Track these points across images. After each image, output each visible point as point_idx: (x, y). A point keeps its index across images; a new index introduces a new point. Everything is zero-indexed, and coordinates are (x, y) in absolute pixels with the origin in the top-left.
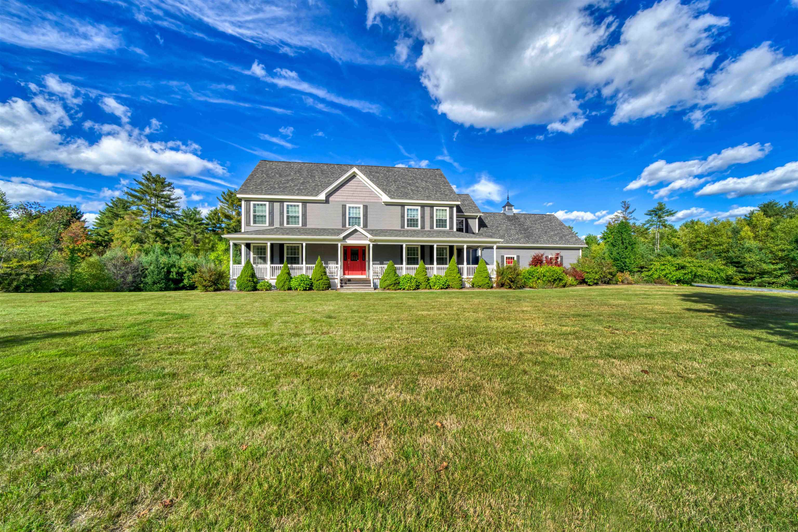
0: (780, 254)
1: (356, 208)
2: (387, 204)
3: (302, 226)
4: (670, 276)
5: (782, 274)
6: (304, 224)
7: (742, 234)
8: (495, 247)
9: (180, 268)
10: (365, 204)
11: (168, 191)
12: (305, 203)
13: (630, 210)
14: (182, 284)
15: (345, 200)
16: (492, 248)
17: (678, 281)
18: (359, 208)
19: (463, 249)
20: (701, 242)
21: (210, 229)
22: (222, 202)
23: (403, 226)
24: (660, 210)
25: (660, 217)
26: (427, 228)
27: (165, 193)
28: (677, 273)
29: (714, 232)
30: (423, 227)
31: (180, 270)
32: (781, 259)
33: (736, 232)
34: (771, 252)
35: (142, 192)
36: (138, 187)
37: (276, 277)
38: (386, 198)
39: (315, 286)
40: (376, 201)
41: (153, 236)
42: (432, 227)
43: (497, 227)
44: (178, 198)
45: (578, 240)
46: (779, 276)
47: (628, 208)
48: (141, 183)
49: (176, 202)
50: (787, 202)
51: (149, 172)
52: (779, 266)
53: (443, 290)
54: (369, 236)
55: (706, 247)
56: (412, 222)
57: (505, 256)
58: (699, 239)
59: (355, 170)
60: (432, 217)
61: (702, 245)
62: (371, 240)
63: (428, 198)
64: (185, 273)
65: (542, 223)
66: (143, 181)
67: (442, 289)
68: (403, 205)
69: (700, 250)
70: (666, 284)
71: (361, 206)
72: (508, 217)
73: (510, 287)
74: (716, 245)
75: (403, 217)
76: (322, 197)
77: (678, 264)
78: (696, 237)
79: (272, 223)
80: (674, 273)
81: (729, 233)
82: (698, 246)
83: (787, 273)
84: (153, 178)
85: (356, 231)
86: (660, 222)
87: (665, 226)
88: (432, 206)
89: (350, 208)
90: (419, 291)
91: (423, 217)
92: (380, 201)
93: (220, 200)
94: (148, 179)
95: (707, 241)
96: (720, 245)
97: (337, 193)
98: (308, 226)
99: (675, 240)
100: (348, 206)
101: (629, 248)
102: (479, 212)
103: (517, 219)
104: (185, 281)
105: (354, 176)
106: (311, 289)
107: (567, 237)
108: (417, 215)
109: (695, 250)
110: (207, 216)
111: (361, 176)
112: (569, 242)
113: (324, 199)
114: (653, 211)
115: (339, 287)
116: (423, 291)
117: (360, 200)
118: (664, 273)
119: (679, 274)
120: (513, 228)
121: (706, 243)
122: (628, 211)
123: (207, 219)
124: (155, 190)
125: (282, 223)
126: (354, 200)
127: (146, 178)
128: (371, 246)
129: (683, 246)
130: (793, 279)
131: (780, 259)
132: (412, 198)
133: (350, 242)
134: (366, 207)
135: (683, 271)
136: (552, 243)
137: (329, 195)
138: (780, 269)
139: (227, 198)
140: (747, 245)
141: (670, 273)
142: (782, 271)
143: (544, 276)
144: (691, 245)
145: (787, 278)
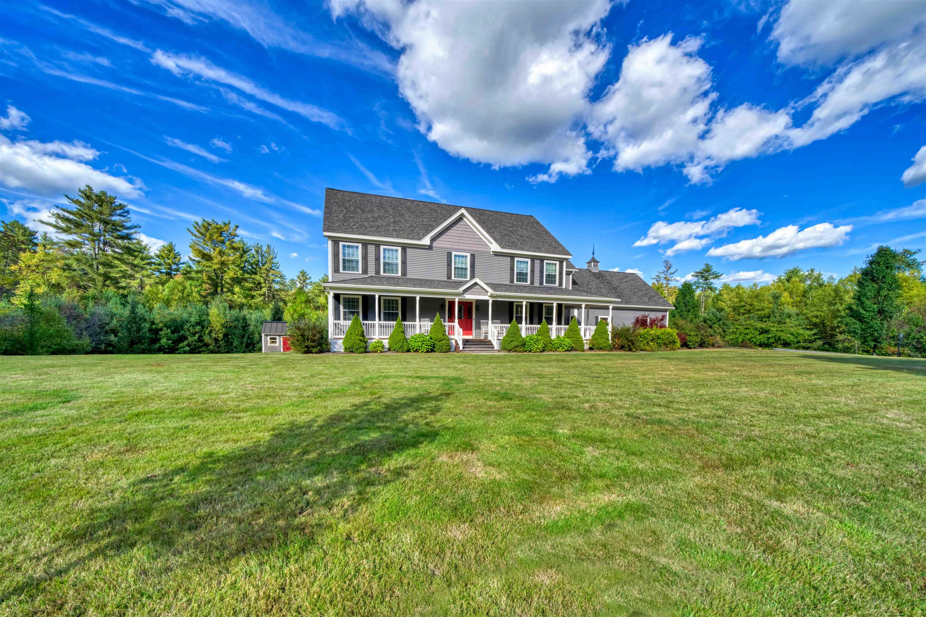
0: (814, 320)
1: (463, 256)
2: (497, 254)
3: (402, 275)
4: (754, 340)
5: (815, 339)
6: (404, 273)
7: (782, 299)
8: (611, 307)
9: (153, 323)
10: (473, 253)
11: (120, 215)
12: (404, 248)
13: (671, 270)
14: (158, 345)
15: (450, 246)
16: (607, 308)
17: (760, 345)
18: (466, 257)
19: (553, 307)
20: (745, 306)
21: (164, 271)
22: (195, 236)
23: (512, 281)
24: (707, 271)
25: (706, 279)
26: (537, 284)
27: (114, 218)
28: (761, 336)
29: (757, 296)
30: (532, 282)
31: (154, 326)
32: (815, 325)
33: (776, 297)
34: (807, 318)
35: (80, 215)
36: (74, 207)
37: (388, 337)
38: (495, 247)
39: (437, 347)
40: (485, 250)
41: (101, 279)
42: (541, 283)
43: (587, 285)
44: (135, 227)
45: (666, 303)
46: (813, 341)
47: (670, 268)
48: (77, 202)
49: (135, 233)
50: (809, 269)
51: (88, 186)
52: (814, 331)
53: (567, 353)
54: (490, 291)
55: (749, 311)
56: (522, 276)
57: (600, 317)
58: (743, 304)
59: (463, 211)
60: (542, 272)
61: (745, 310)
62: (491, 296)
63: (539, 250)
64: (161, 330)
65: (628, 282)
66: (82, 200)
67: (566, 351)
68: (512, 257)
69: (743, 314)
70: (750, 347)
71: (469, 255)
72: (594, 274)
73: (630, 350)
74: (759, 310)
75: (512, 269)
76: (426, 241)
77: (761, 328)
78: (740, 302)
79: (365, 271)
80: (758, 337)
81: (771, 298)
82: (742, 311)
83: (819, 339)
84: (97, 196)
85: (476, 284)
86: (706, 284)
87: (711, 289)
88: (542, 259)
89: (456, 256)
90: (545, 353)
91: (532, 271)
92: (489, 250)
93: (192, 233)
94: (88, 197)
95: (751, 305)
96: (762, 310)
97: (442, 238)
98: (409, 276)
99: (721, 304)
100: (454, 253)
101: (692, 310)
102: (575, 268)
103: (604, 276)
104: (164, 341)
105: (461, 218)
106: (432, 351)
107: (655, 298)
108: (527, 268)
109: (739, 315)
110: (158, 252)
111: (469, 220)
112: (658, 303)
113: (428, 243)
114: (700, 273)
115: (461, 348)
116: (549, 353)
117: (468, 248)
118: (749, 337)
119: (763, 338)
120: (602, 286)
121: (748, 307)
122: (669, 272)
123: (158, 257)
124: (101, 213)
125: (378, 272)
126: (461, 247)
127: (85, 194)
128: (490, 302)
129: (728, 310)
130: (824, 344)
131: (813, 325)
132: (522, 249)
133: (468, 297)
134: (473, 256)
135: (765, 335)
136: (644, 304)
137: (433, 240)
138: (814, 335)
139: (203, 231)
140: (787, 311)
141: (755, 337)
142: (816, 337)
143: (659, 338)
144: (735, 309)
145: (819, 343)
